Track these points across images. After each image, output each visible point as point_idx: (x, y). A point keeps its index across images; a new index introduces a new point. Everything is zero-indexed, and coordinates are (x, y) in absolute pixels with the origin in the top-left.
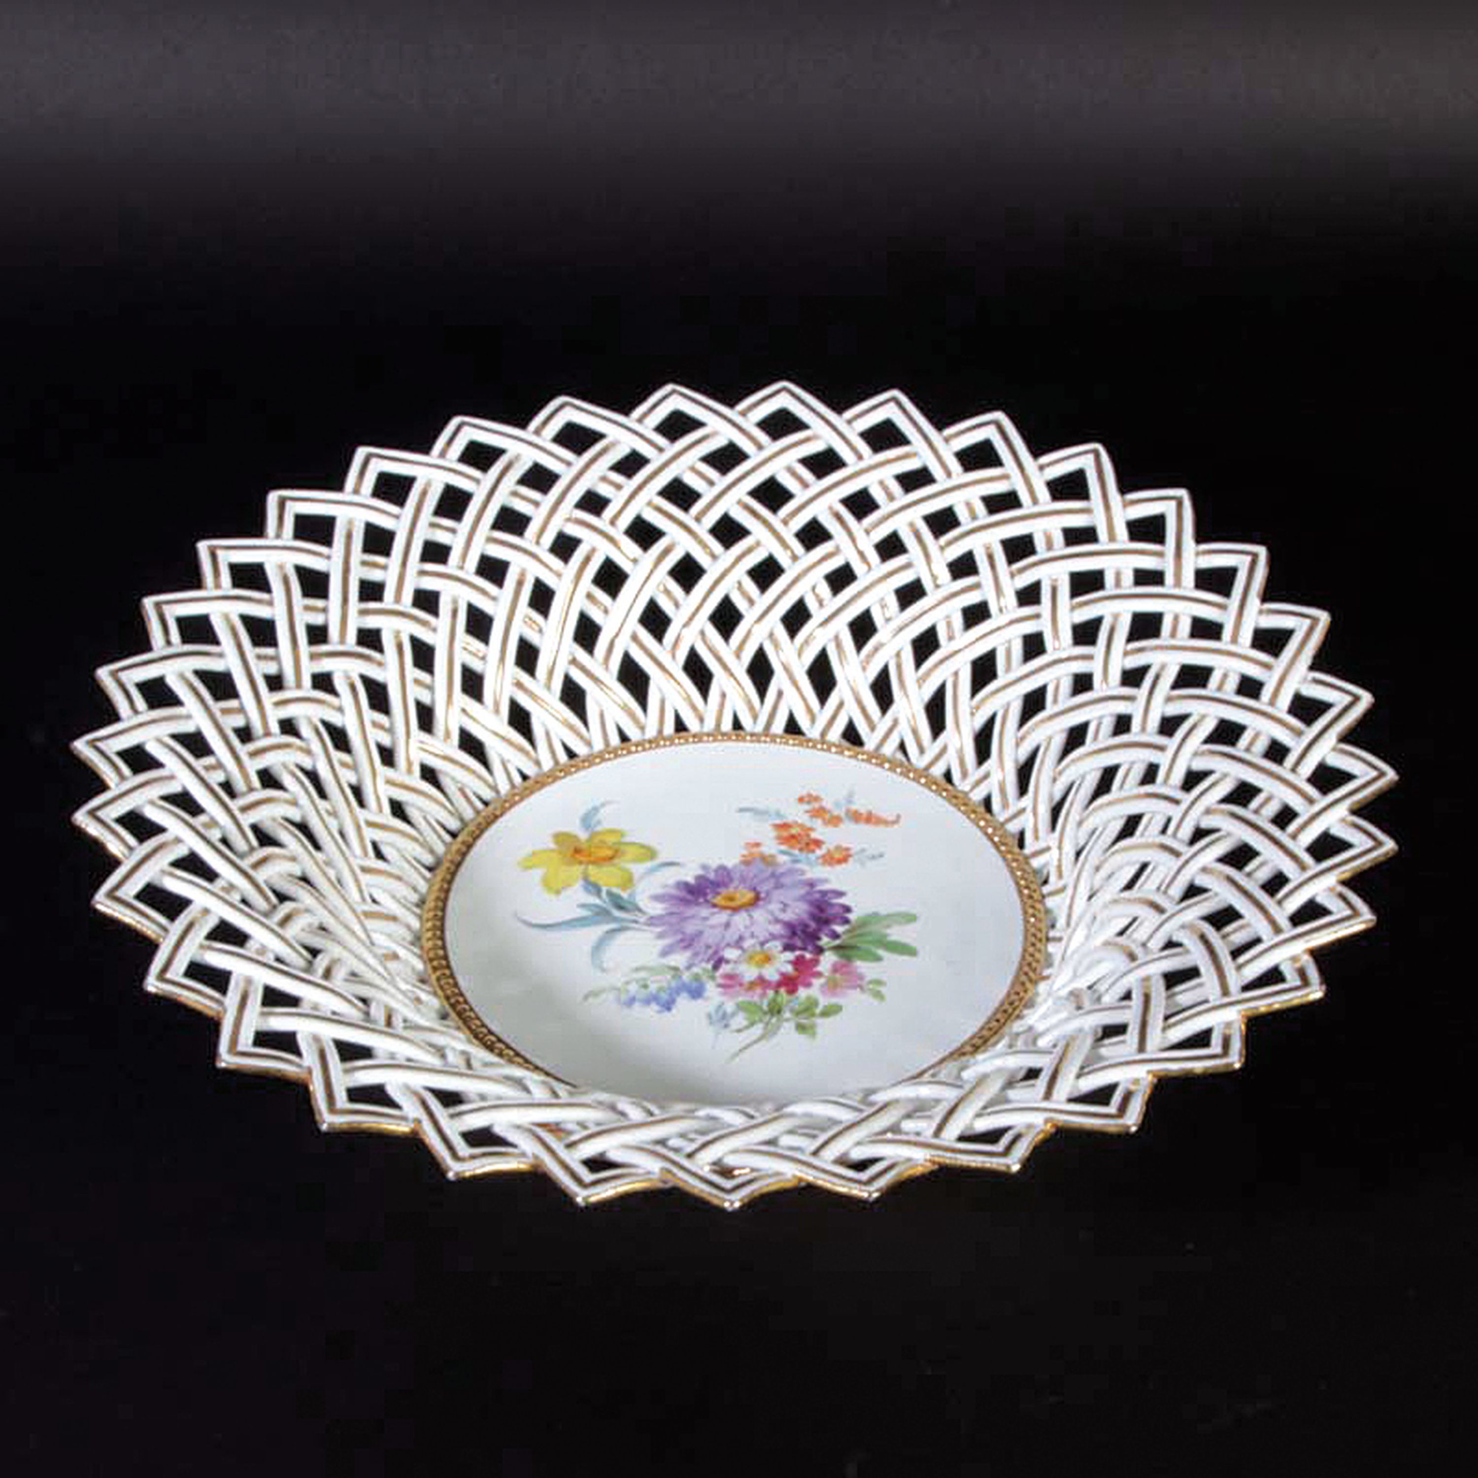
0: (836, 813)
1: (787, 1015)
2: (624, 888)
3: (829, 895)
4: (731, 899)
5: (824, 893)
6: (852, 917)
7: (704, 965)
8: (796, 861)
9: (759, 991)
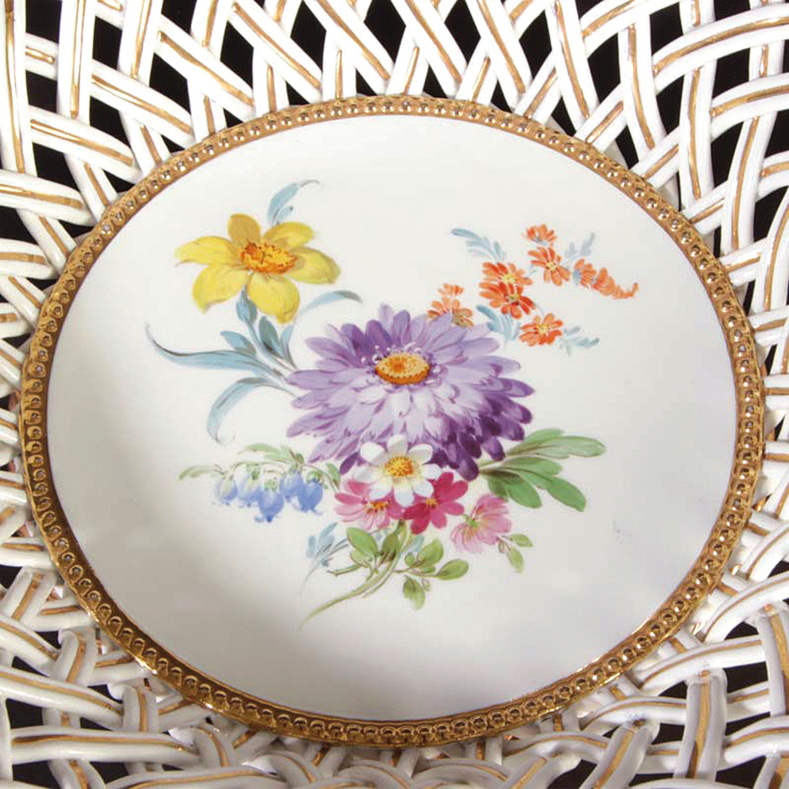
0: (563, 263)
1: (401, 564)
2: (282, 318)
3: (514, 390)
4: (399, 367)
5: (508, 383)
6: (528, 429)
7: (332, 461)
8: (491, 328)
9: (381, 516)
